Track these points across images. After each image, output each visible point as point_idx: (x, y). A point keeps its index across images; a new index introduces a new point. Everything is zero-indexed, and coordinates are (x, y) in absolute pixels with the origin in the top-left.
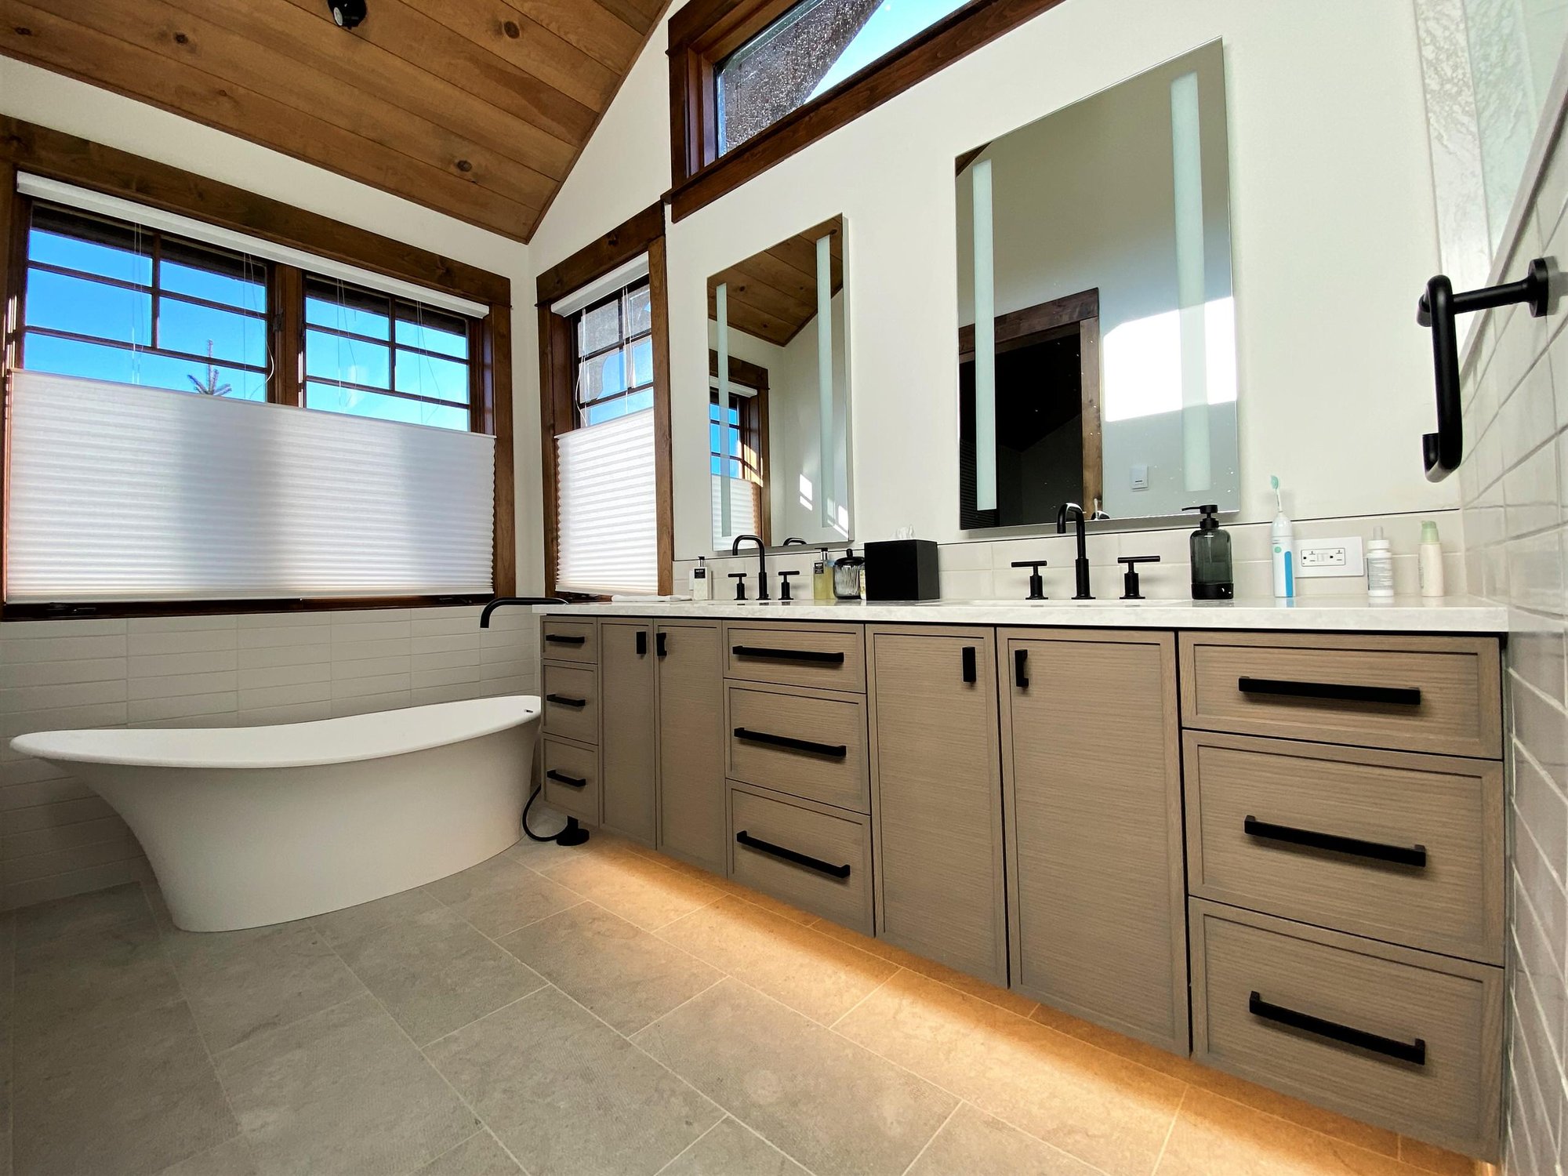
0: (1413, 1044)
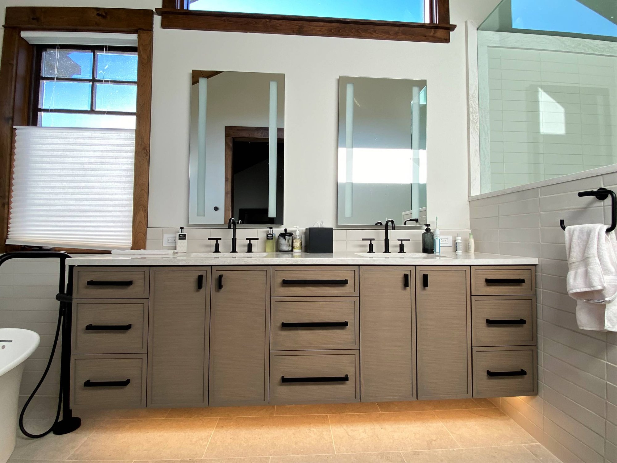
0: (520, 371)
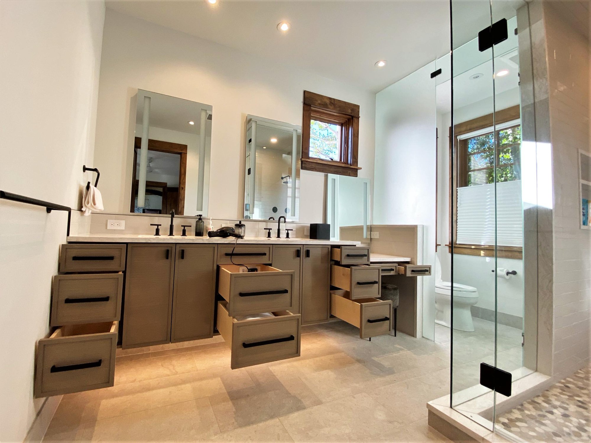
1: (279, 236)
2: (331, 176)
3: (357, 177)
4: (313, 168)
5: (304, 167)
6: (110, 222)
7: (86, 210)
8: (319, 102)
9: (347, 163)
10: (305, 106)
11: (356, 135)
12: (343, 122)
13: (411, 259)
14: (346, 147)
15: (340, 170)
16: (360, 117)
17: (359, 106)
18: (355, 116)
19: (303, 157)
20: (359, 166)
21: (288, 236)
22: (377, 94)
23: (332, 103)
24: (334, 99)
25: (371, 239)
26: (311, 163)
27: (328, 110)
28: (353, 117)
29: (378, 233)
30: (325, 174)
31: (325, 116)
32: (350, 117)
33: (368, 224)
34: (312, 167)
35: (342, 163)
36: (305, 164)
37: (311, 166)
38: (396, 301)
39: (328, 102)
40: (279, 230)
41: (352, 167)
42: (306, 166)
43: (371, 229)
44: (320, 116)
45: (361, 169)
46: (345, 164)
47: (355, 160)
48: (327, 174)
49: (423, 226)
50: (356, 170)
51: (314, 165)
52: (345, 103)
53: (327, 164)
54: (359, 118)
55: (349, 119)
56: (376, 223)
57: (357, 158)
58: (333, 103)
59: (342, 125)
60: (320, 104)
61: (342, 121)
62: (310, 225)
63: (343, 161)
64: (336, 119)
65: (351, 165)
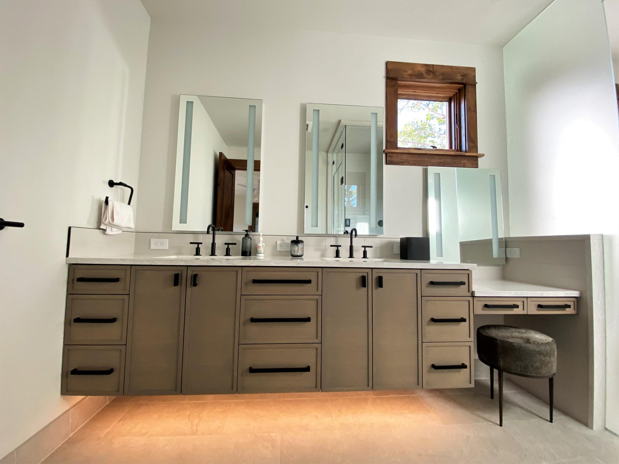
1: (351, 256)
2: (432, 170)
3: (478, 168)
4: (404, 161)
5: (389, 161)
6: (153, 241)
7: (106, 228)
8: (410, 72)
9: (461, 150)
10: (388, 81)
11: (472, 109)
12: (452, 95)
13: (581, 293)
14: (457, 129)
15: (449, 160)
16: (477, 83)
17: (475, 68)
18: (468, 83)
19: (388, 147)
20: (480, 151)
21: (365, 256)
22: (503, 48)
23: (430, 71)
24: (433, 65)
25: (507, 259)
26: (400, 155)
27: (424, 80)
28: (465, 85)
29: (517, 250)
30: (423, 169)
31: (421, 91)
32: (462, 86)
33: (501, 235)
34: (402, 161)
35: (453, 151)
36: (391, 157)
37: (400, 159)
38: (550, 365)
39: (423, 70)
40: (351, 247)
41: (467, 154)
42: (392, 159)
43: (505, 243)
44: (414, 92)
45: (483, 155)
46: (458, 151)
47: (472, 144)
48: (427, 167)
49: (602, 235)
50: (475, 158)
51: (405, 157)
52: (451, 67)
53: (425, 153)
54: (475, 85)
55: (460, 90)
56: (514, 234)
57: (475, 142)
58: (432, 70)
59: (450, 101)
60: (411, 75)
61: (450, 94)
62: (400, 239)
63: (453, 148)
64: (441, 93)
65: (466, 152)
